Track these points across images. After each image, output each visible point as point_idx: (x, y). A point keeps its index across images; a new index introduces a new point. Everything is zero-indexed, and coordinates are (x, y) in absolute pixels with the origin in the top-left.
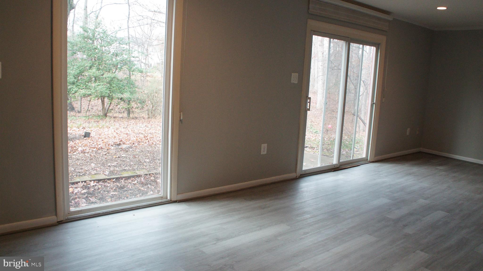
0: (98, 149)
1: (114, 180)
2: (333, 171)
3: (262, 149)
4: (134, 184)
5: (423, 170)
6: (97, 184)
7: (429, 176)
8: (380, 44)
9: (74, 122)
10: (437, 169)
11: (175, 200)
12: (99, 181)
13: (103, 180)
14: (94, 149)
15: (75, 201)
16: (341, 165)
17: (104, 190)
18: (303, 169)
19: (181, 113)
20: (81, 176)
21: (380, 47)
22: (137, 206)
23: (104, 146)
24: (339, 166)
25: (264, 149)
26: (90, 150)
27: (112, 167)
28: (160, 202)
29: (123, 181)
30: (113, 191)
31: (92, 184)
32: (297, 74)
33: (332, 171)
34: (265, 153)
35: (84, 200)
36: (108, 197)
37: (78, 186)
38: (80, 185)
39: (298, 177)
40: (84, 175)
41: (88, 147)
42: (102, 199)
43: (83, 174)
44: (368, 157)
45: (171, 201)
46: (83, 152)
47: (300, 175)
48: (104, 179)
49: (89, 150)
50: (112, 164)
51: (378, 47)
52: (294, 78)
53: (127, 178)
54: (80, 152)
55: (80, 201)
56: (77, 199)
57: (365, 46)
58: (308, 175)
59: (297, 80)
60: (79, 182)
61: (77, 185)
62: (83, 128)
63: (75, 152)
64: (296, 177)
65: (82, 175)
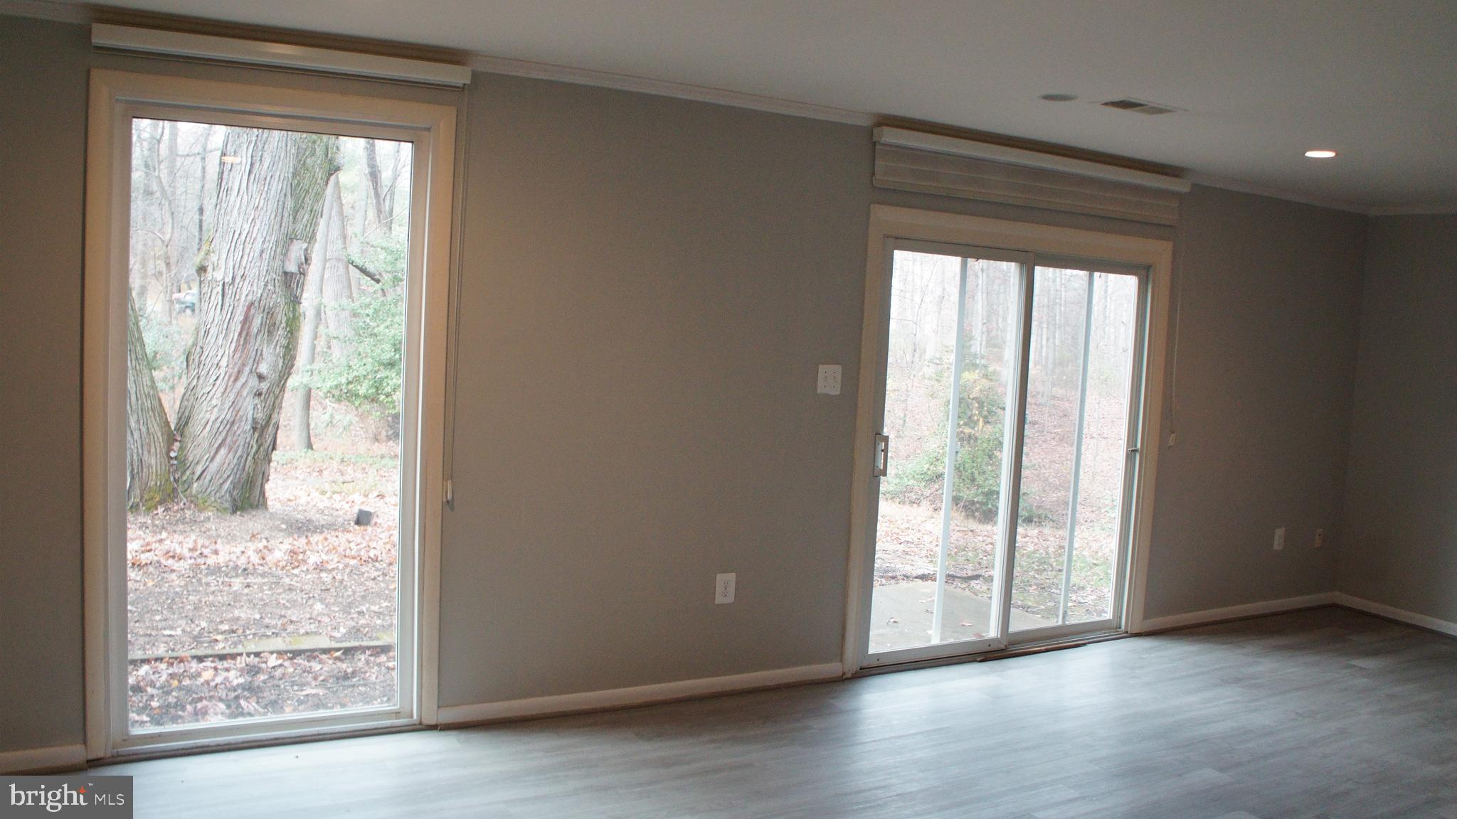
0: (365, 561)
1: (338, 654)
2: (981, 661)
3: (719, 589)
4: (388, 668)
5: (1294, 670)
6: (287, 664)
7: (1297, 689)
8: (1150, 266)
9: (386, 474)
10: (1347, 667)
11: (433, 722)
12: (296, 654)
13: (309, 654)
14: (353, 562)
15: (195, 708)
16: (1011, 643)
17: (293, 679)
18: (871, 651)
19: (449, 483)
20: (267, 636)
21: (1151, 277)
22: (317, 733)
23: (384, 555)
24: (1006, 646)
25: (725, 587)
26: (339, 564)
27: (367, 617)
28: (389, 725)
29: (363, 657)
30: (316, 685)
31: (273, 661)
32: (838, 368)
33: (978, 659)
34: (730, 599)
35: (222, 706)
36: (293, 700)
37: (235, 664)
38: (241, 662)
39: (849, 675)
40: (276, 634)
41: (336, 556)
42: (274, 705)
43: (273, 633)
44: (1120, 618)
45: (421, 724)
46: (320, 568)
47: (861, 669)
48: (313, 651)
49: (338, 562)
50: (373, 608)
51: (1147, 277)
52: (829, 380)
53: (378, 650)
54: (311, 569)
55: (210, 709)
56: (202, 701)
57: (1097, 274)
58: (885, 669)
59: (838, 386)
60: (241, 654)
61: (233, 662)
62: (378, 496)
63: (298, 567)
64: (844, 674)
65: (270, 633)
